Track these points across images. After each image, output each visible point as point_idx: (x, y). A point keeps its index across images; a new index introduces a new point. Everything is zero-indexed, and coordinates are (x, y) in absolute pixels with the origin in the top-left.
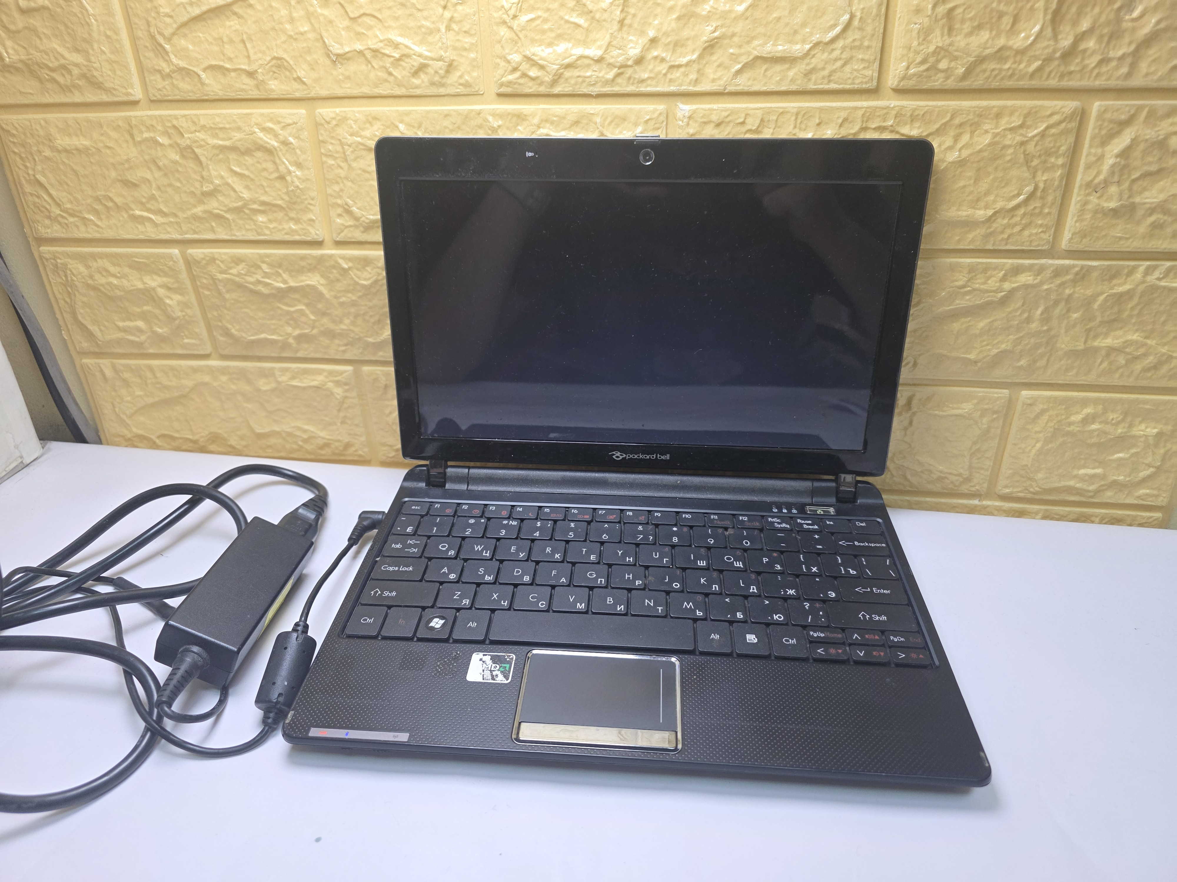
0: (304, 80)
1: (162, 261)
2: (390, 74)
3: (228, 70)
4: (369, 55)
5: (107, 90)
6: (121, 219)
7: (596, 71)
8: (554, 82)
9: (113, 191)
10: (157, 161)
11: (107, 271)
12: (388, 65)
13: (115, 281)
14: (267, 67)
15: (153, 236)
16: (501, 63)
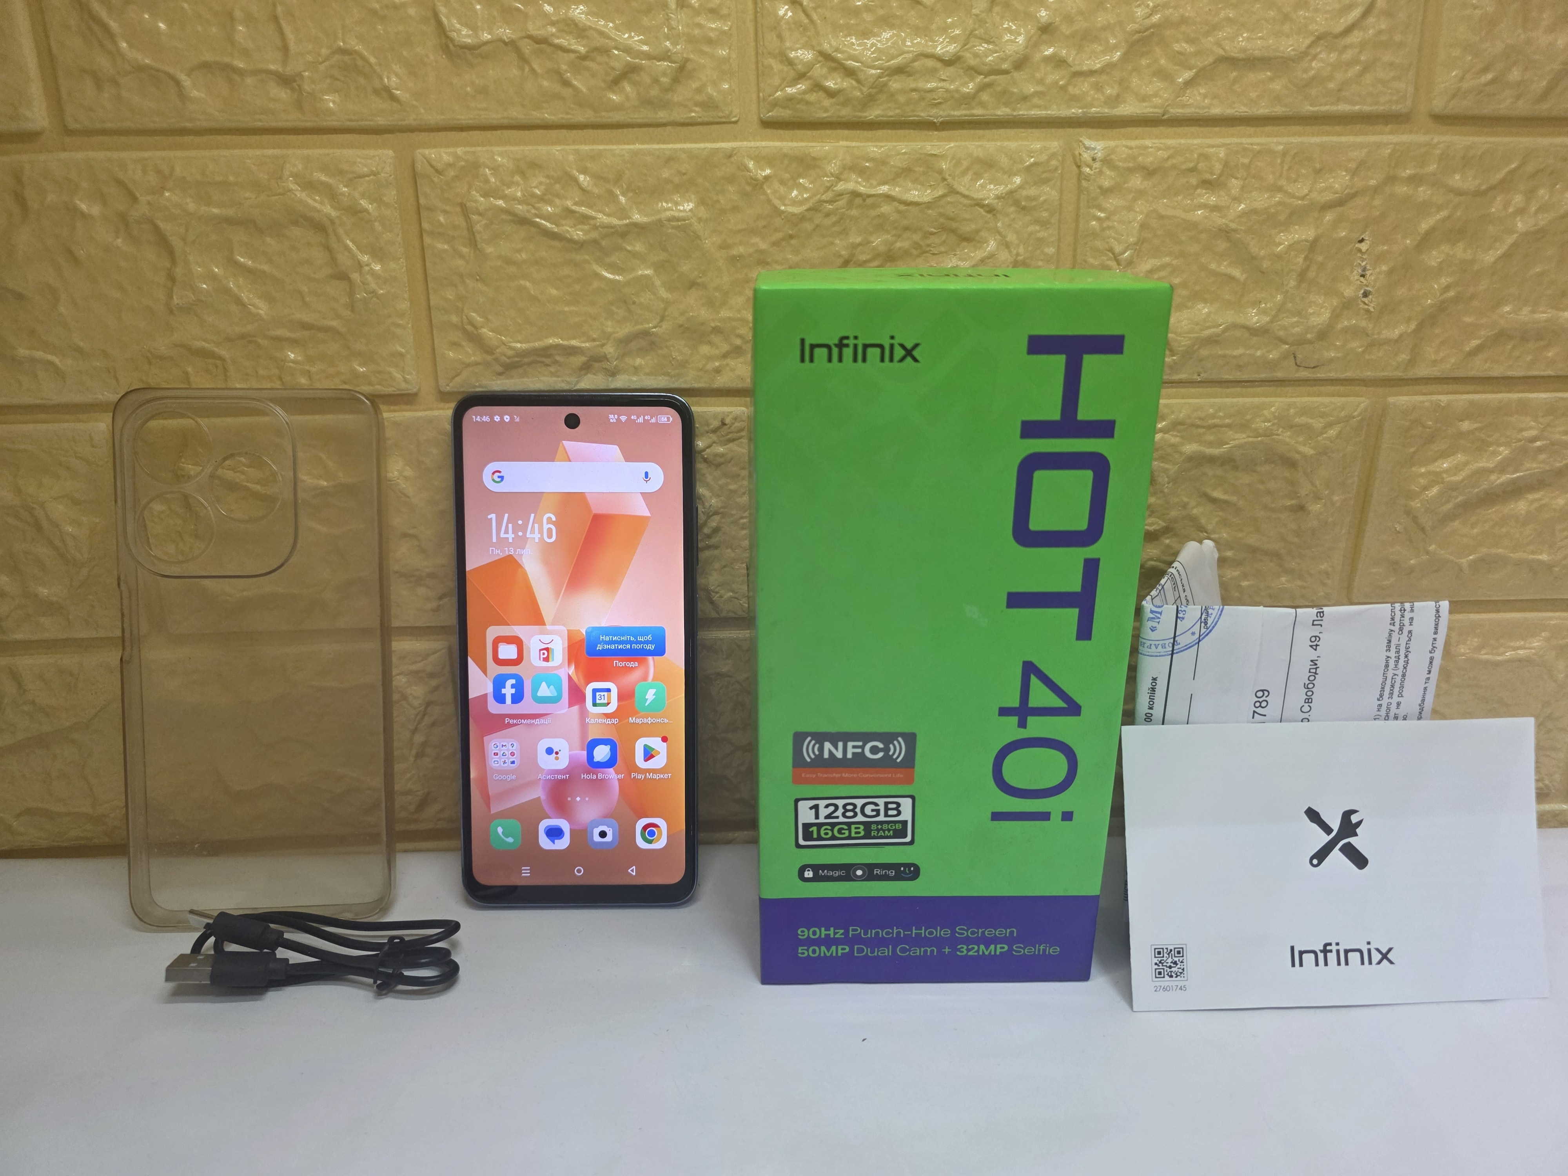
1: (68, 446)
2: (567, 84)
3: (240, 72)
4: (527, 47)
7: (944, 80)
8: (869, 100)
10: (75, 248)
12: (563, 67)
14: (322, 68)
15: (55, 397)
16: (776, 66)
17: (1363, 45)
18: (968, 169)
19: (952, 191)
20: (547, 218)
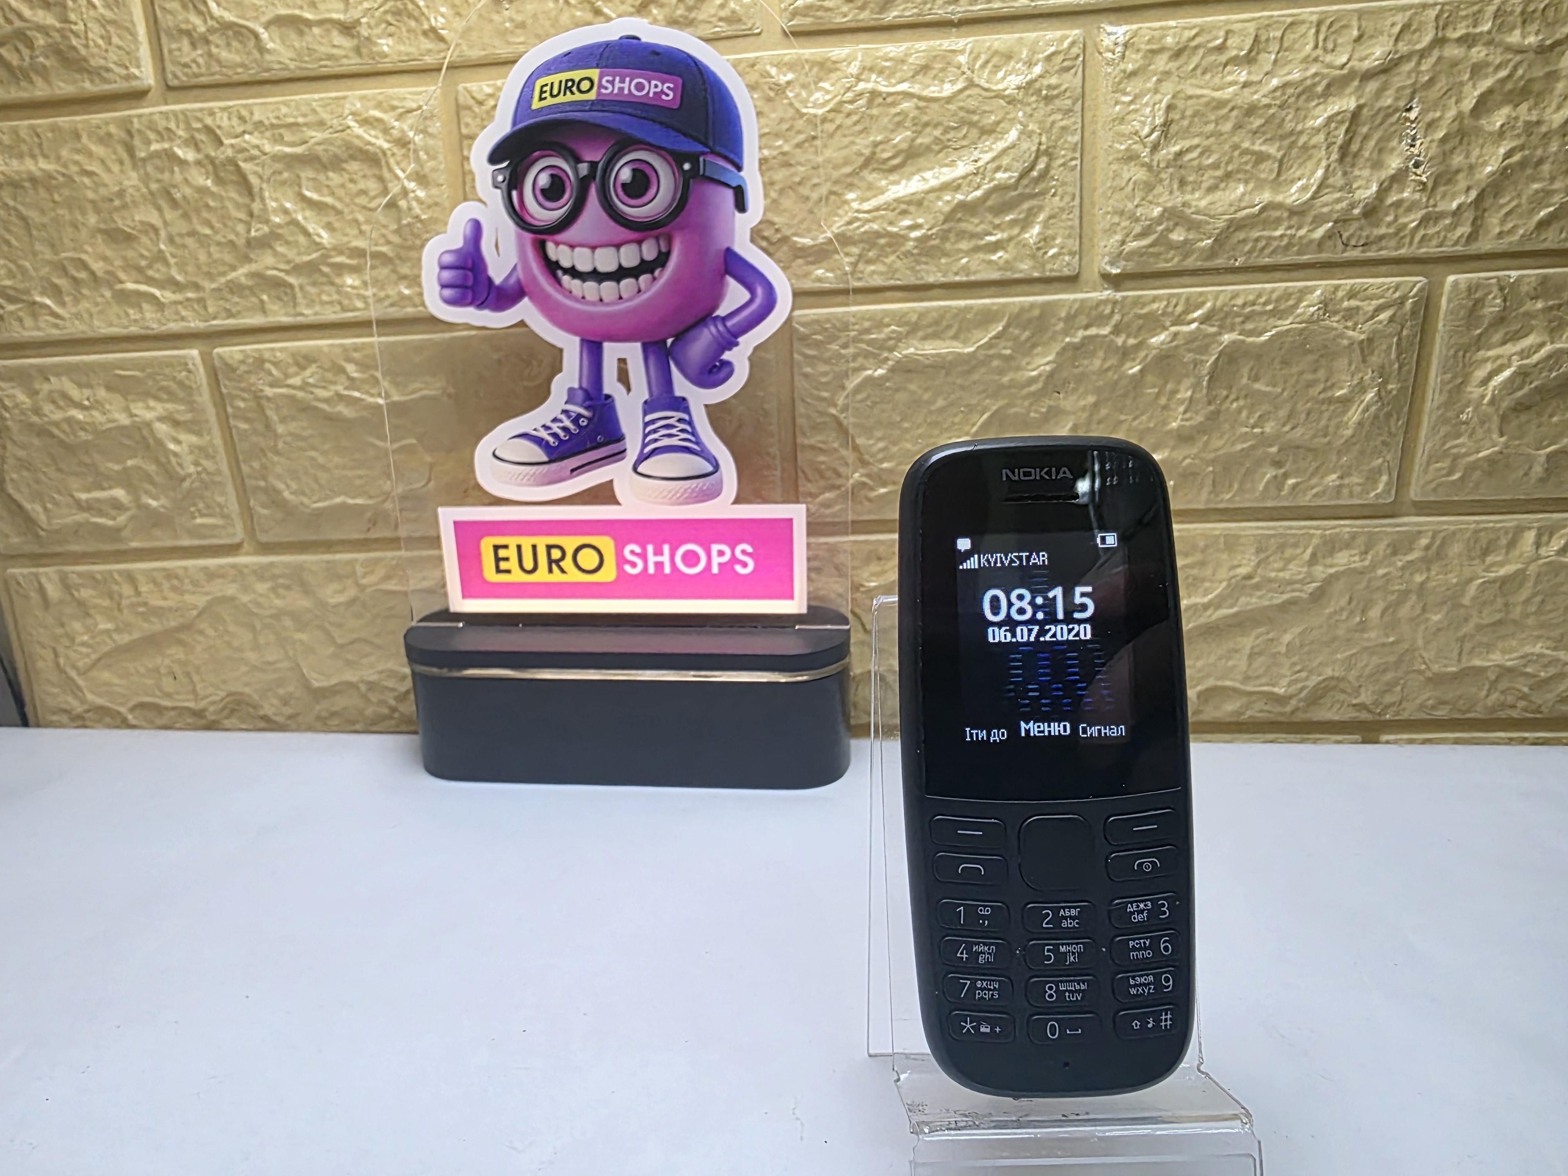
0: (442, 32)
1: (167, 371)
3: (309, 23)
5: (95, 73)
6: (99, 300)
8: (887, 2)
9: (90, 250)
10: (173, 191)
11: (65, 396)
13: (80, 416)
15: (156, 328)
19: (972, 85)
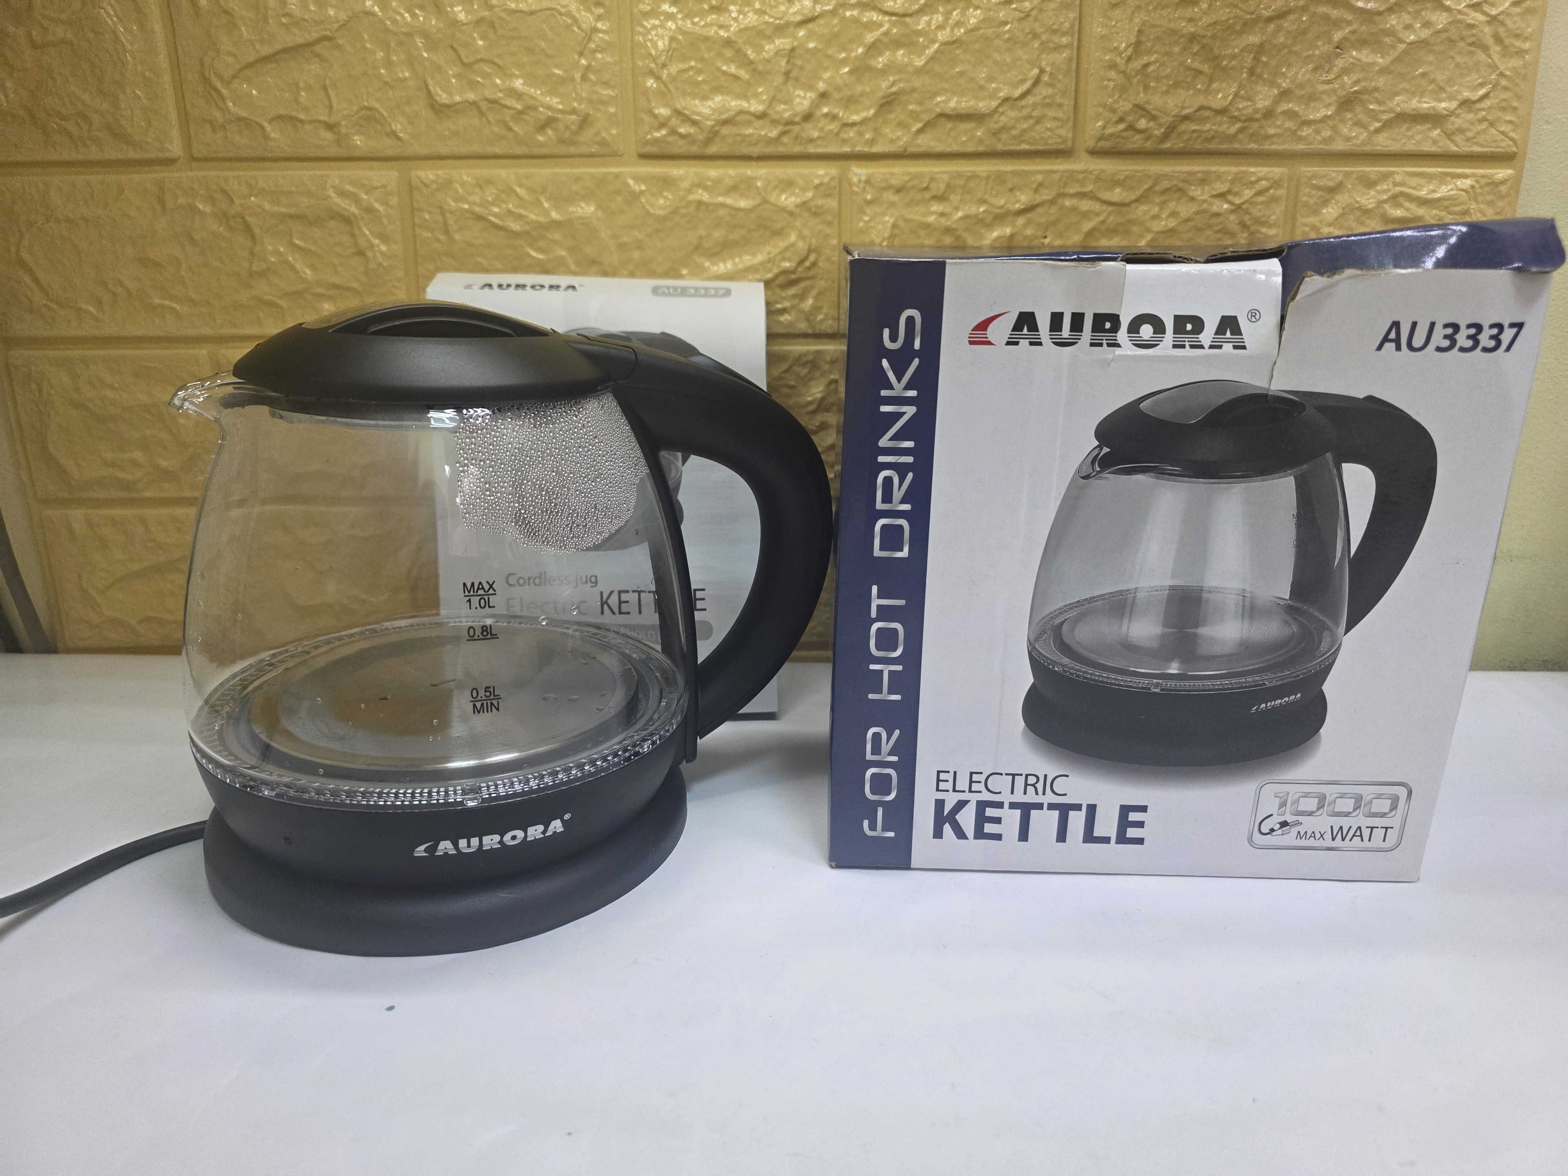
0: (401, 135)
2: (510, 129)
3: (302, 121)
4: (484, 106)
5: (135, 145)
6: (132, 309)
7: (757, 128)
8: (708, 141)
9: (126, 272)
10: (193, 234)
11: (100, 380)
12: (508, 119)
13: (110, 394)
14: (353, 119)
15: (175, 333)
16: (646, 118)
17: (1034, 106)
18: (775, 187)
19: (765, 201)
20: (496, 215)
